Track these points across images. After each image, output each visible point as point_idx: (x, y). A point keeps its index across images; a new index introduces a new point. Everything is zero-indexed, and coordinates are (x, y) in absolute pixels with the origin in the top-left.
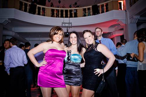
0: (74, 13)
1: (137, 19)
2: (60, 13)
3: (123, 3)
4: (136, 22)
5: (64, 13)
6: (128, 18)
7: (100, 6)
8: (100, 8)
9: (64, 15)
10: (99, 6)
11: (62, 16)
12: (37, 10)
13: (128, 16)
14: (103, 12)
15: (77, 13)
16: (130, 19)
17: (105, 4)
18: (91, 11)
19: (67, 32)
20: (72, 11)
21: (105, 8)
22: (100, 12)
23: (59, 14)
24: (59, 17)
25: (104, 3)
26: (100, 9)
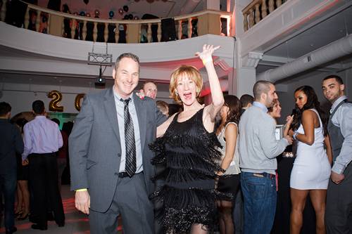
1: (256, 59)
2: (85, 29)
3: (231, 20)
4: (256, 66)
5: (95, 30)
6: (240, 56)
7: (180, 22)
8: (180, 26)
9: (95, 36)
10: (177, 21)
11: (89, 38)
12: (27, 17)
13: (239, 51)
14: (185, 36)
16: (243, 57)
17: (191, 20)
18: (159, 31)
20: (115, 27)
21: (190, 26)
22: (180, 35)
23: (81, 32)
24: (81, 39)
25: (190, 17)
26: (180, 28)
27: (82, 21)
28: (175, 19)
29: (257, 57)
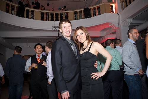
0: (65, 16)
1: (129, 22)
2: (50, 16)
3: (115, 6)
4: (129, 26)
5: (54, 16)
6: (121, 21)
7: (92, 9)
8: (92, 11)
9: (55, 19)
10: (90, 9)
11: (52, 20)
12: (25, 13)
13: (121, 19)
14: (95, 15)
15: (68, 16)
16: (123, 22)
17: (97, 8)
18: (83, 14)
19: (58, 37)
20: (63, 14)
21: (97, 11)
22: (92, 15)
25: (96, 6)
26: (92, 12)
27: (49, 13)
28: (90, 8)
29: (129, 21)
